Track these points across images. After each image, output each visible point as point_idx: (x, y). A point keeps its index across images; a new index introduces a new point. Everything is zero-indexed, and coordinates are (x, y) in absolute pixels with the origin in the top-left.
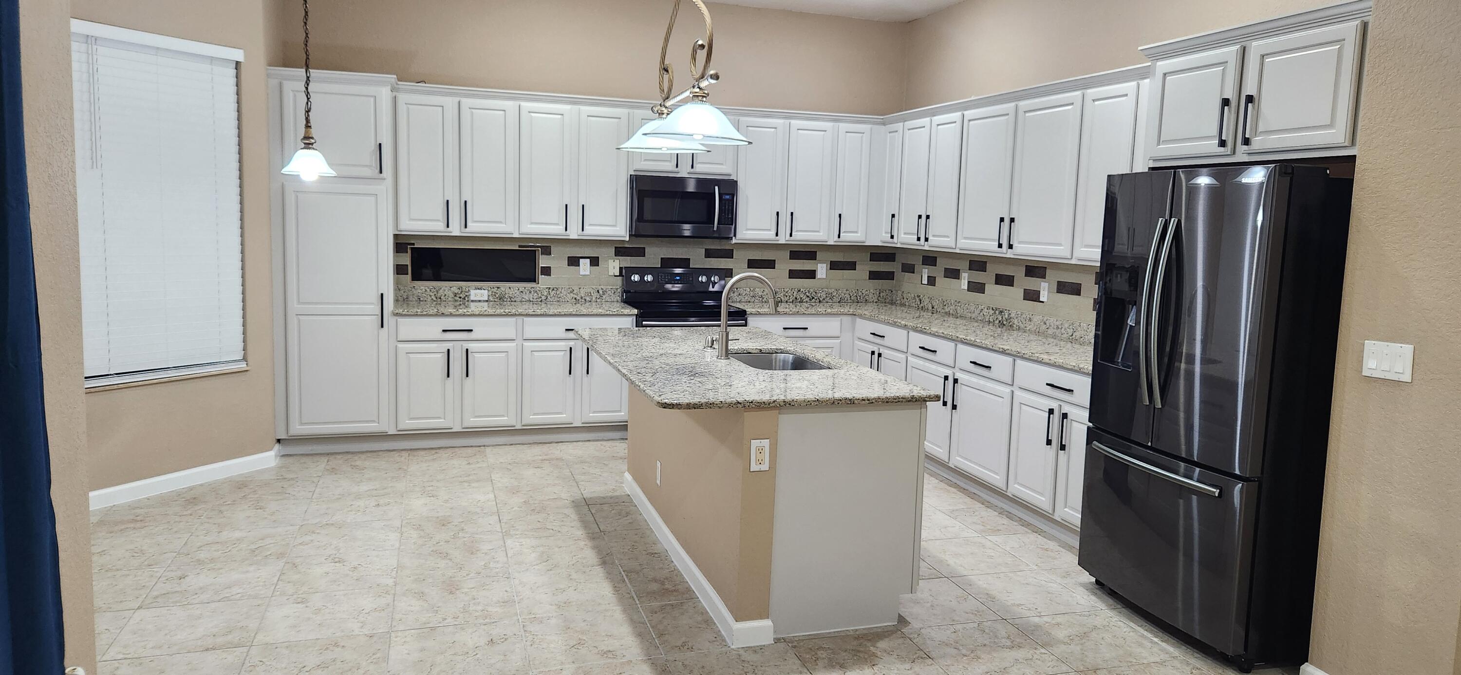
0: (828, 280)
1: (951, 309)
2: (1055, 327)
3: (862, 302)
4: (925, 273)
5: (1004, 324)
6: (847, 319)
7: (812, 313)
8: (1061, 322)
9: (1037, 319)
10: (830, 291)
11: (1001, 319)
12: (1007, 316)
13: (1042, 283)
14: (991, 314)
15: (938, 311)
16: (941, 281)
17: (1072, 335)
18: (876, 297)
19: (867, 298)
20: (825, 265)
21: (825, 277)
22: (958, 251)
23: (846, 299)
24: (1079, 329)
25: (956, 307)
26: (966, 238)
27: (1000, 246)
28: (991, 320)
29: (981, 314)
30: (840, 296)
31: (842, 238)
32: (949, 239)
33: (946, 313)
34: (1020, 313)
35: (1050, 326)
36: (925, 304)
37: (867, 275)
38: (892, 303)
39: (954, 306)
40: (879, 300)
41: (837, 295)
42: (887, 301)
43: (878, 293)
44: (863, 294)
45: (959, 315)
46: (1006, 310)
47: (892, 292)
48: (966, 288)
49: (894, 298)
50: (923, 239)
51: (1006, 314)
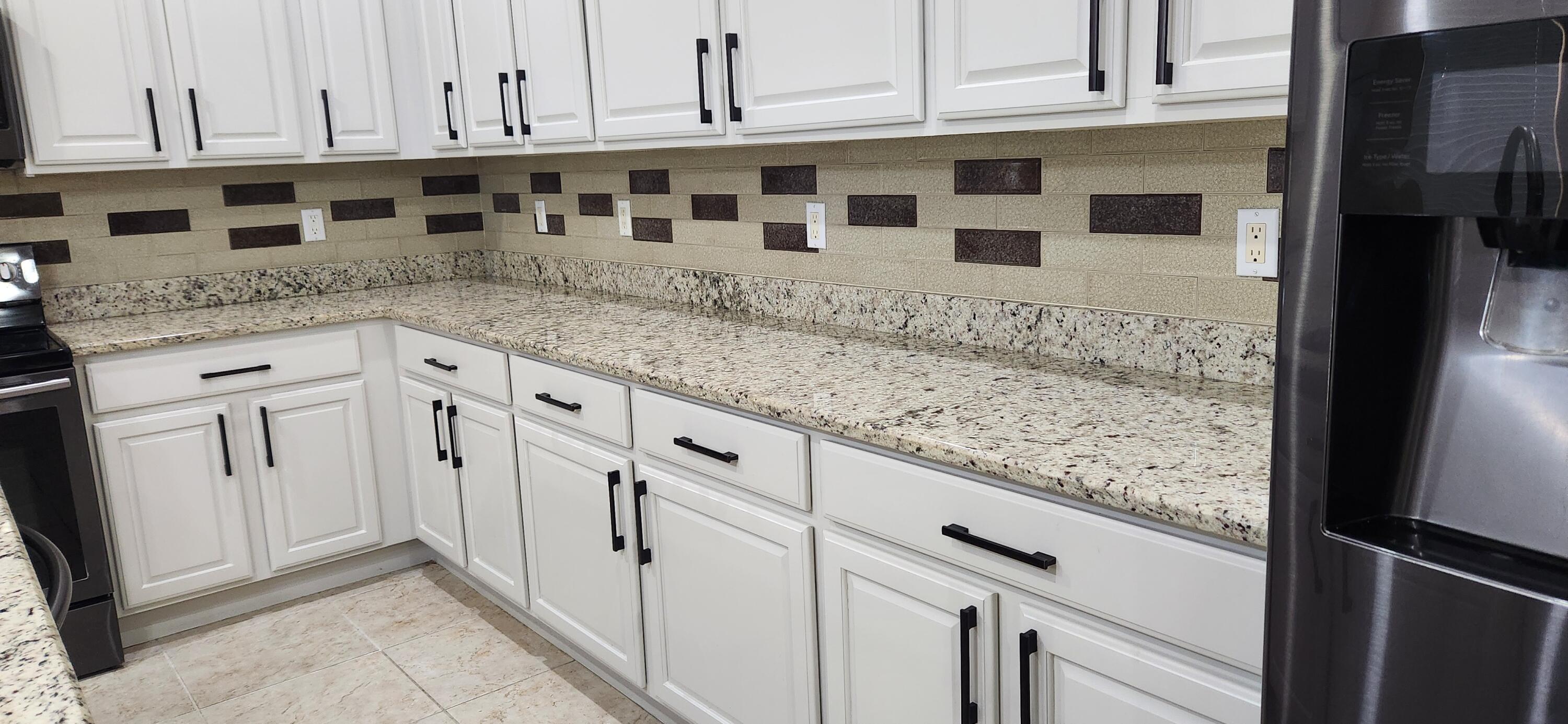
0: (333, 244)
1: (605, 281)
2: (856, 308)
3: (419, 283)
4: (541, 208)
5: (727, 308)
6: (372, 331)
7: (276, 328)
8: (869, 297)
9: (803, 291)
10: (342, 267)
11: (716, 296)
12: (730, 289)
13: (810, 206)
14: (694, 287)
15: (578, 287)
16: (575, 222)
17: (906, 325)
18: (450, 270)
19: (430, 273)
20: (318, 212)
21: (324, 238)
22: (601, 147)
23: (382, 279)
24: (924, 310)
25: (614, 275)
26: (615, 113)
27: (706, 117)
28: (696, 300)
29: (671, 287)
30: (368, 275)
31: (337, 147)
32: (577, 121)
33: (594, 290)
34: (760, 280)
35: (842, 305)
36: (549, 274)
37: (424, 228)
38: (486, 277)
39: (609, 274)
40: (457, 274)
41: (360, 275)
42: (475, 273)
43: (452, 260)
44: (418, 265)
45: (622, 292)
46: (727, 275)
47: (482, 254)
48: (629, 232)
49: (488, 266)
50: (517, 129)
51: (729, 284)
